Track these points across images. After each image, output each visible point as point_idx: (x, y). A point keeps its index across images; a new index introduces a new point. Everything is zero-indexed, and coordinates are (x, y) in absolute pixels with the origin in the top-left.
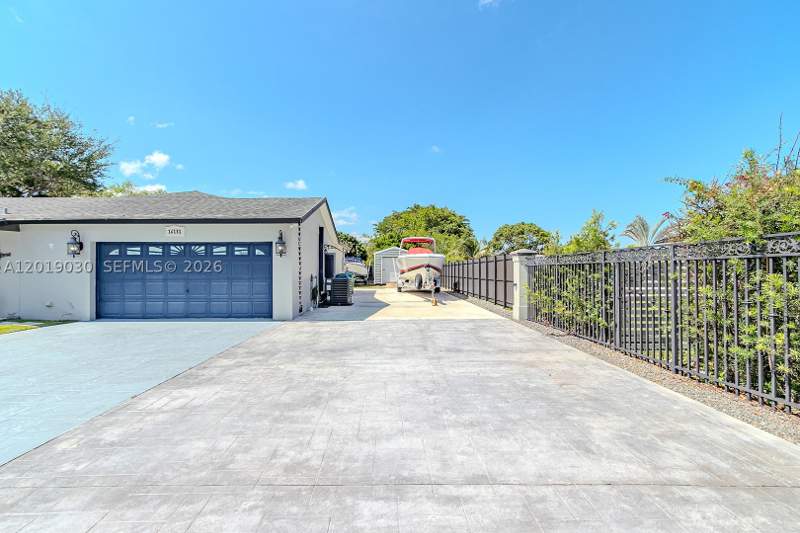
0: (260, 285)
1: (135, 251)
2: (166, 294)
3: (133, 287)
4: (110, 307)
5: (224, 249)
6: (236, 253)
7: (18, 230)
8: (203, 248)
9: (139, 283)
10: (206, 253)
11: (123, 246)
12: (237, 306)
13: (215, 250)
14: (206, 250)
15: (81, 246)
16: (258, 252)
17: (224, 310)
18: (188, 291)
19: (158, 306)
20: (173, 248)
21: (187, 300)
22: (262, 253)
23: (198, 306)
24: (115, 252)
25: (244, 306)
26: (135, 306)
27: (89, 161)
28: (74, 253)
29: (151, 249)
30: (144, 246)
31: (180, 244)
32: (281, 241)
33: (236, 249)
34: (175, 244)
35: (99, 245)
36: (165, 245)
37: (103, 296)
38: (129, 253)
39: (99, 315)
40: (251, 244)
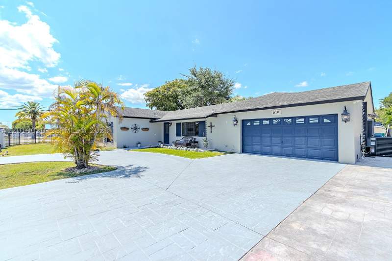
0: (327, 141)
1: (257, 123)
2: (271, 143)
3: (257, 139)
4: (248, 148)
5: (303, 120)
6: (310, 122)
7: (216, 117)
8: (290, 120)
9: (259, 138)
10: (292, 123)
11: (252, 121)
12: (311, 152)
13: (297, 121)
14: (292, 121)
15: (237, 121)
16: (325, 120)
17: (303, 153)
18: (282, 142)
19: (268, 149)
20: (274, 121)
21: (282, 147)
22: (329, 121)
23: (288, 150)
24: (249, 124)
25: (317, 152)
26: (257, 148)
27: (227, 88)
28: (235, 125)
29: (264, 121)
30: (261, 120)
31: (278, 119)
32: (346, 112)
33: (310, 119)
34: (275, 119)
35: (243, 121)
36: (271, 120)
37: (245, 143)
38: (255, 124)
39: (243, 151)
40: (321, 116)
